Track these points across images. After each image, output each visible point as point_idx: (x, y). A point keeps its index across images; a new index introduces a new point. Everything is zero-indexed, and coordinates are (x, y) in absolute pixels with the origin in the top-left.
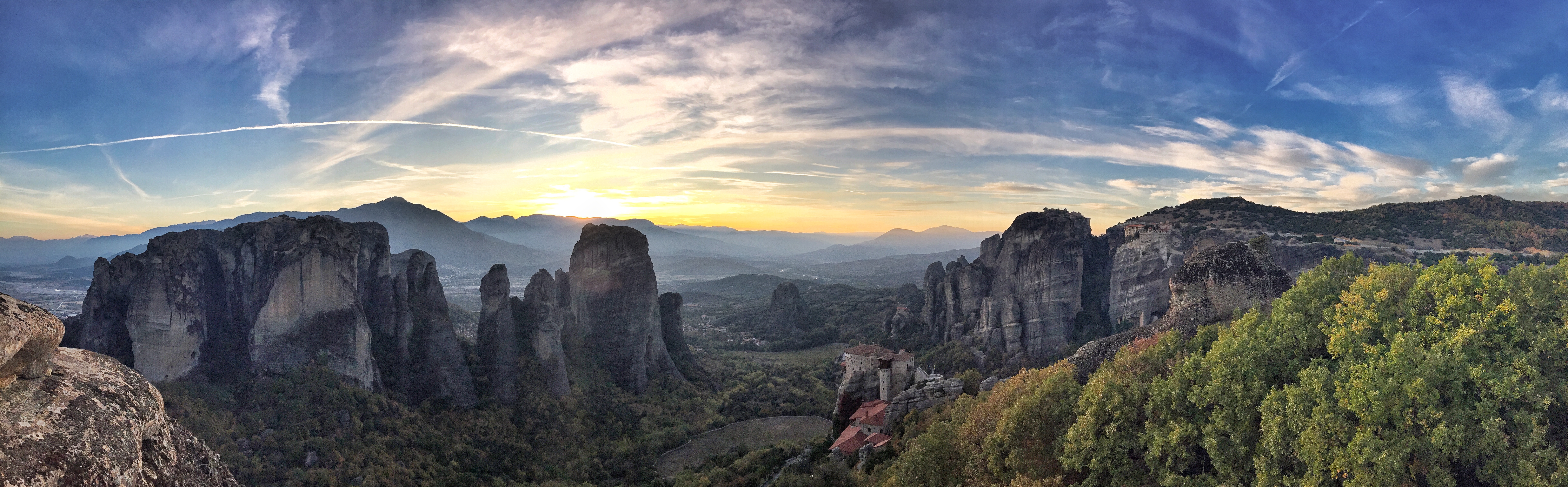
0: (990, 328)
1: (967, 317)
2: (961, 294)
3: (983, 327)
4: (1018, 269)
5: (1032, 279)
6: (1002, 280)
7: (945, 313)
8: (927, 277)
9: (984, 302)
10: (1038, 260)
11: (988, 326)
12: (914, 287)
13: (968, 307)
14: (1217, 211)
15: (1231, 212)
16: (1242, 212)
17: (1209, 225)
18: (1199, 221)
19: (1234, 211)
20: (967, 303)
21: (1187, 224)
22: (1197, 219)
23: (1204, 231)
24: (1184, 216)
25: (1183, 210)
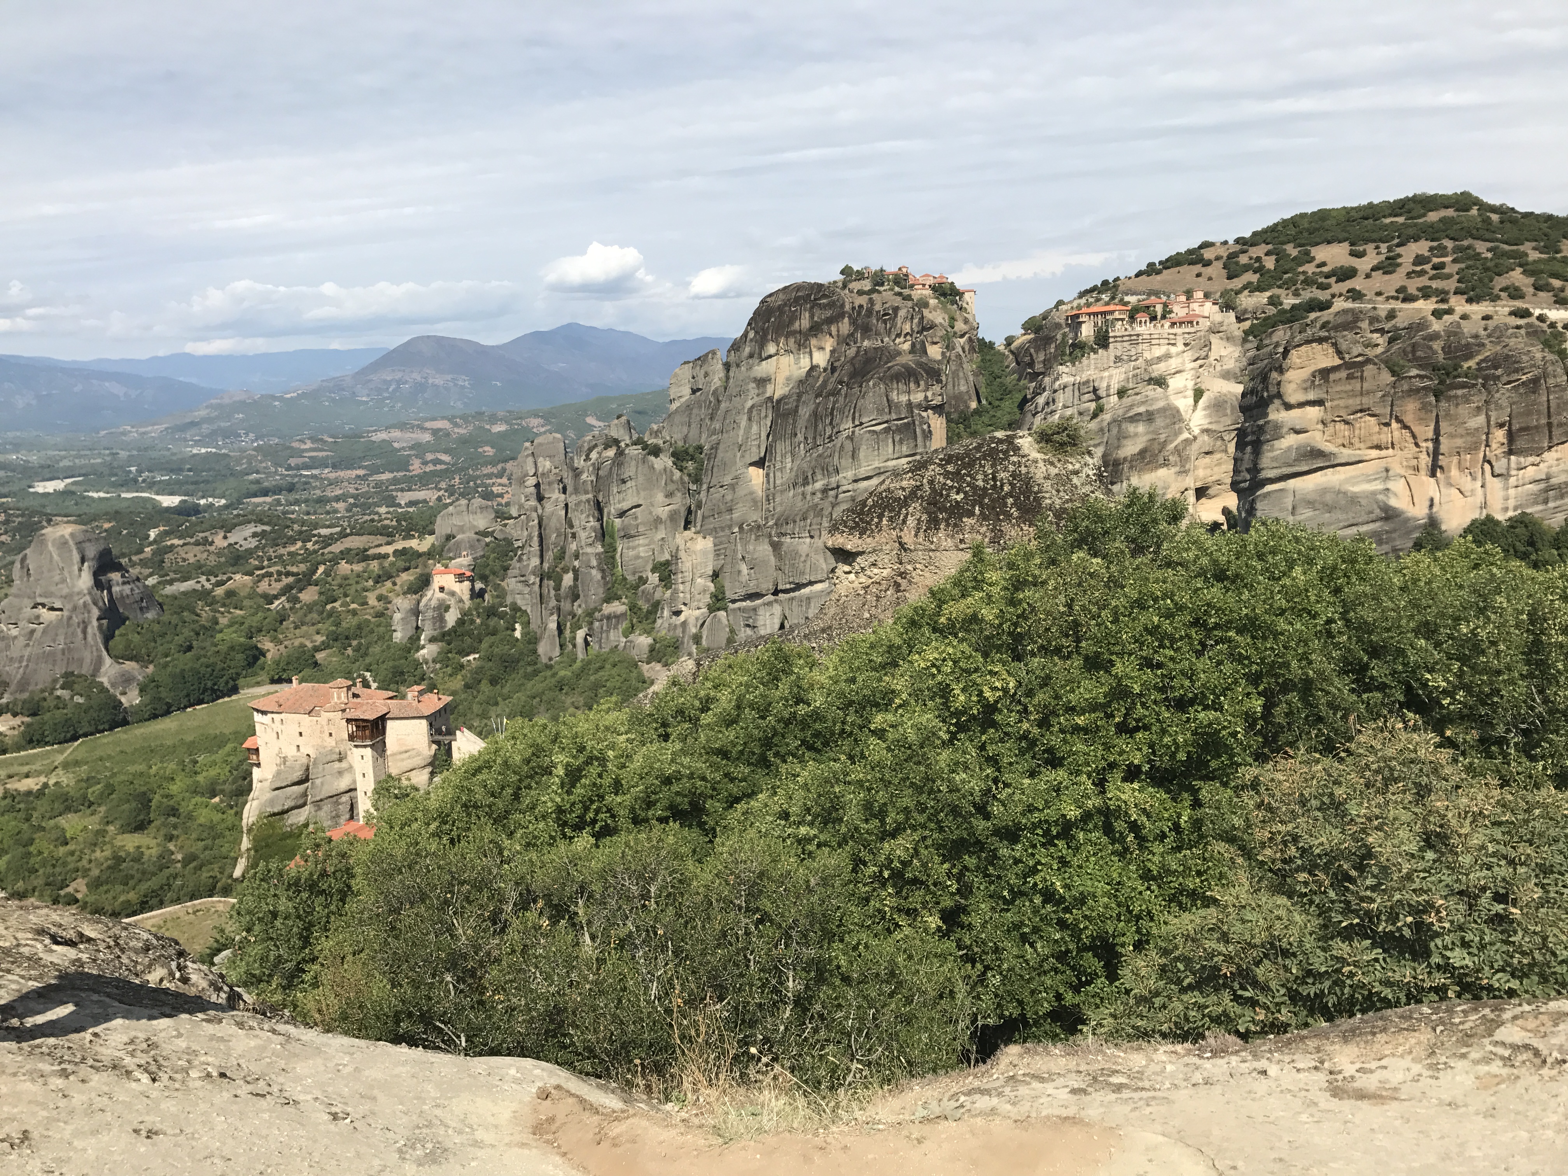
1: (636, 587)
2: (617, 523)
3: (680, 612)
4: (769, 447)
7: (576, 578)
9: (678, 541)
11: (691, 607)
13: (639, 557)
14: (1372, 245)
15: (1422, 247)
16: (1465, 243)
17: (1341, 295)
18: (1308, 282)
19: (1435, 244)
20: (634, 548)
21: (1268, 294)
22: (1302, 277)
23: (1318, 314)
24: (1261, 270)
25: (1259, 251)
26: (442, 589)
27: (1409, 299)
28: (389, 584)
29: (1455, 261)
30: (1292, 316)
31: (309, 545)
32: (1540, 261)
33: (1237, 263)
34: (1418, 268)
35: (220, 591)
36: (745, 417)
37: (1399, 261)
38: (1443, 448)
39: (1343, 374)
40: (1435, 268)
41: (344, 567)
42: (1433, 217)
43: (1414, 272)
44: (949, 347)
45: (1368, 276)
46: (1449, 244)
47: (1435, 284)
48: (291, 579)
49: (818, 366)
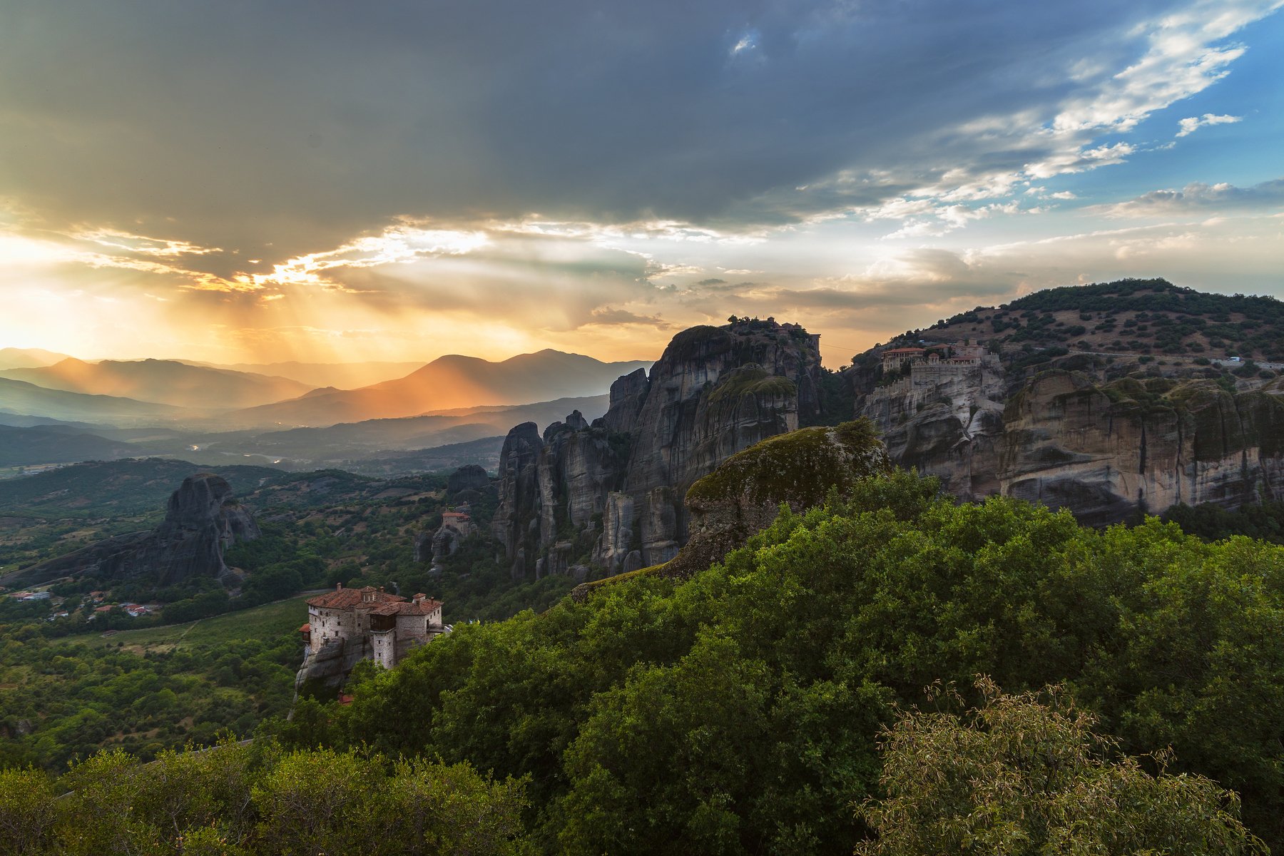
0: (620, 551)
1: (580, 531)
2: (569, 485)
3: (608, 549)
4: (676, 436)
5: (699, 456)
6: (646, 457)
7: (539, 523)
8: (505, 453)
9: (609, 500)
10: (711, 421)
11: (616, 547)
12: (479, 471)
13: (582, 510)
14: (1096, 313)
15: (1131, 315)
16: (1161, 313)
17: (1074, 345)
18: (1051, 337)
19: (1140, 313)
20: (579, 503)
21: (1023, 343)
22: (1046, 333)
23: (1058, 358)
24: (1017, 327)
25: (1017, 314)
26: (448, 527)
27: (1123, 349)
28: (414, 522)
29: (1154, 325)
30: (1040, 360)
31: (364, 493)
32: (1214, 326)
33: (1001, 322)
34: (1128, 329)
35: (301, 522)
36: (660, 414)
37: (1115, 323)
38: (1149, 454)
39: (1076, 400)
40: (1139, 329)
41: (385, 510)
42: (1138, 295)
43: (1125, 331)
44: (802, 372)
45: (1093, 333)
46: (1150, 314)
47: (1140, 340)
48: (349, 516)
49: (710, 382)
